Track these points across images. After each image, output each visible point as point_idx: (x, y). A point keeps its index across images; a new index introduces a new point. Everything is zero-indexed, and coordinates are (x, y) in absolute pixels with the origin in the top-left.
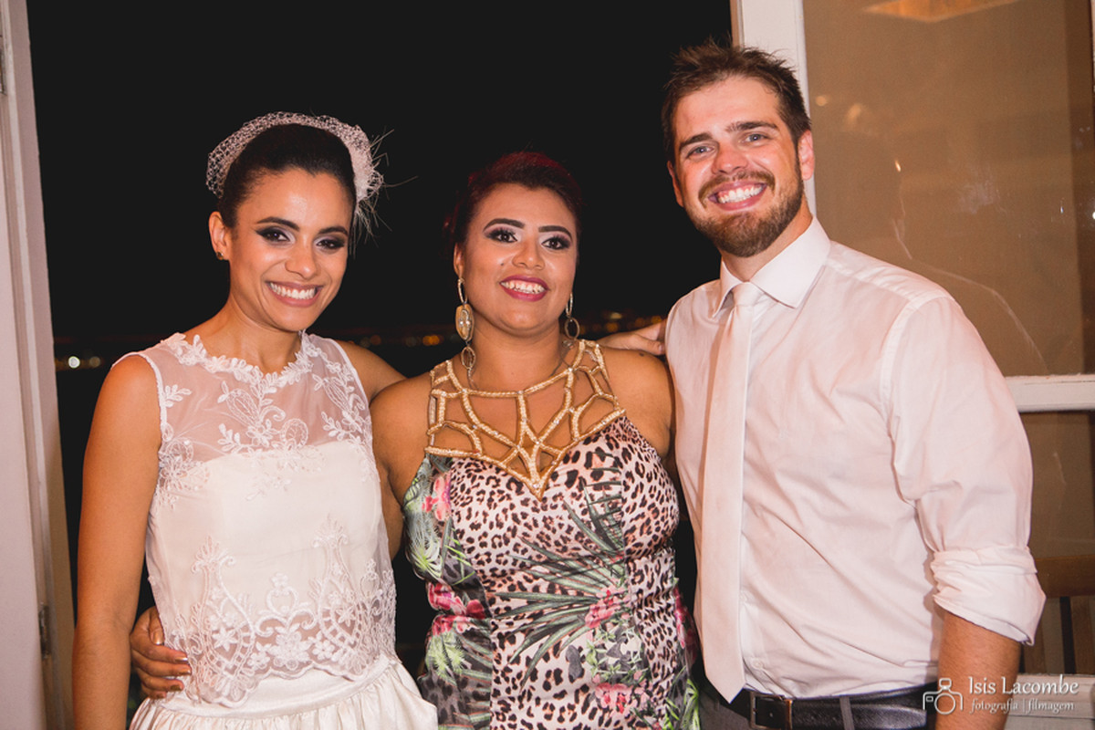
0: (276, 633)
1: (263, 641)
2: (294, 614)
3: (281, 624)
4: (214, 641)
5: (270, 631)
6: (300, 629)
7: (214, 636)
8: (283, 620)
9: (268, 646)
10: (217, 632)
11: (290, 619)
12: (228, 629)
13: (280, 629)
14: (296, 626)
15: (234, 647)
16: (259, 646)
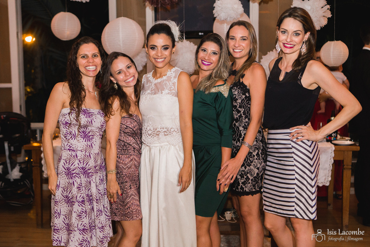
0: (159, 134)
1: (157, 135)
2: (163, 131)
3: (160, 132)
4: (148, 132)
5: (158, 133)
6: (164, 134)
7: (148, 131)
8: (161, 132)
9: (158, 136)
10: (149, 130)
11: (163, 132)
12: (151, 131)
13: (160, 133)
14: (163, 133)
15: (151, 134)
16: (156, 135)
